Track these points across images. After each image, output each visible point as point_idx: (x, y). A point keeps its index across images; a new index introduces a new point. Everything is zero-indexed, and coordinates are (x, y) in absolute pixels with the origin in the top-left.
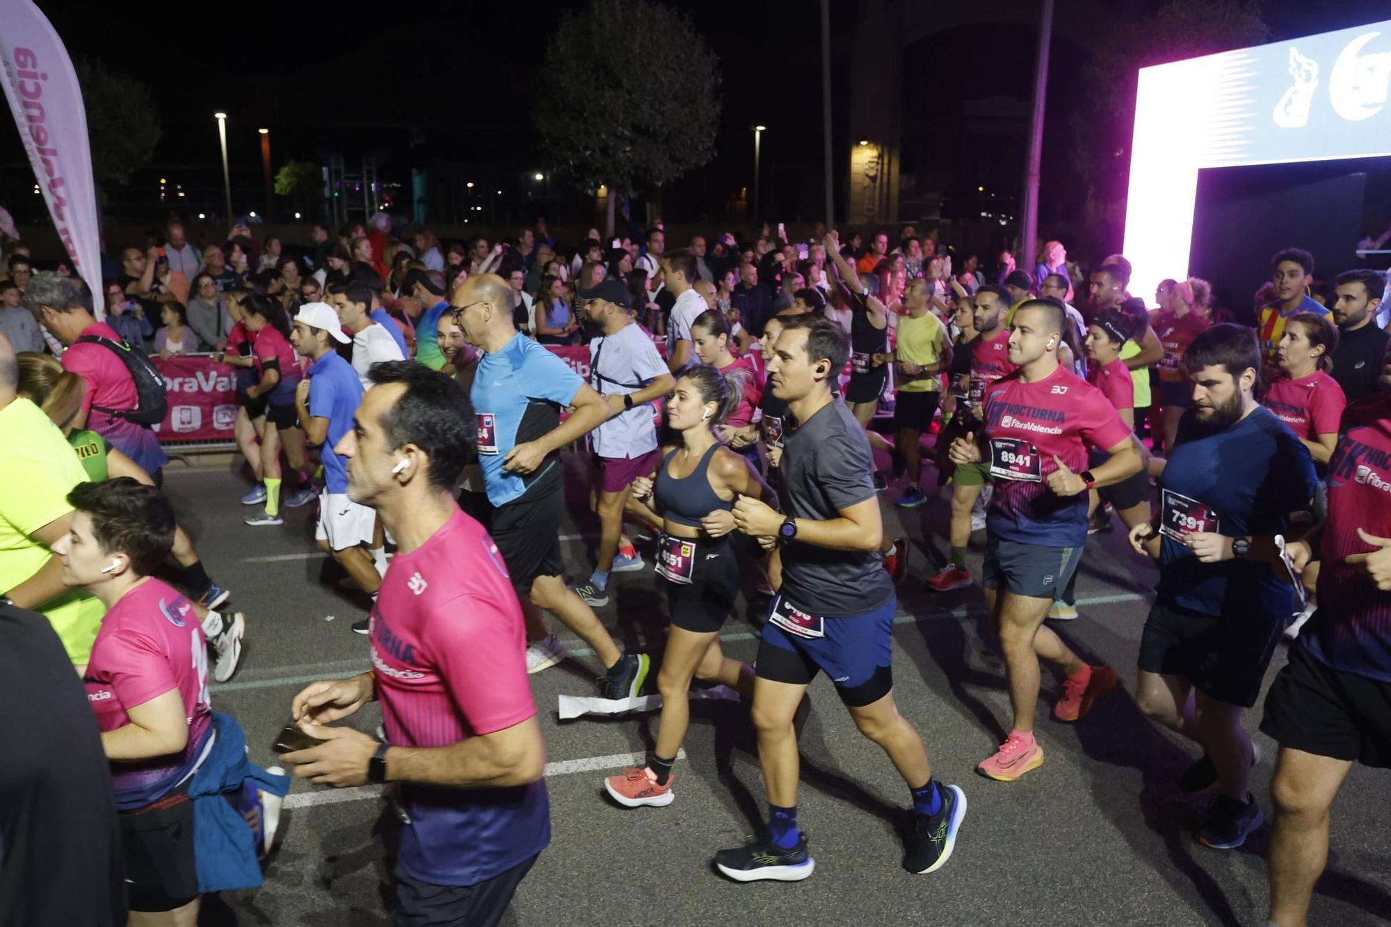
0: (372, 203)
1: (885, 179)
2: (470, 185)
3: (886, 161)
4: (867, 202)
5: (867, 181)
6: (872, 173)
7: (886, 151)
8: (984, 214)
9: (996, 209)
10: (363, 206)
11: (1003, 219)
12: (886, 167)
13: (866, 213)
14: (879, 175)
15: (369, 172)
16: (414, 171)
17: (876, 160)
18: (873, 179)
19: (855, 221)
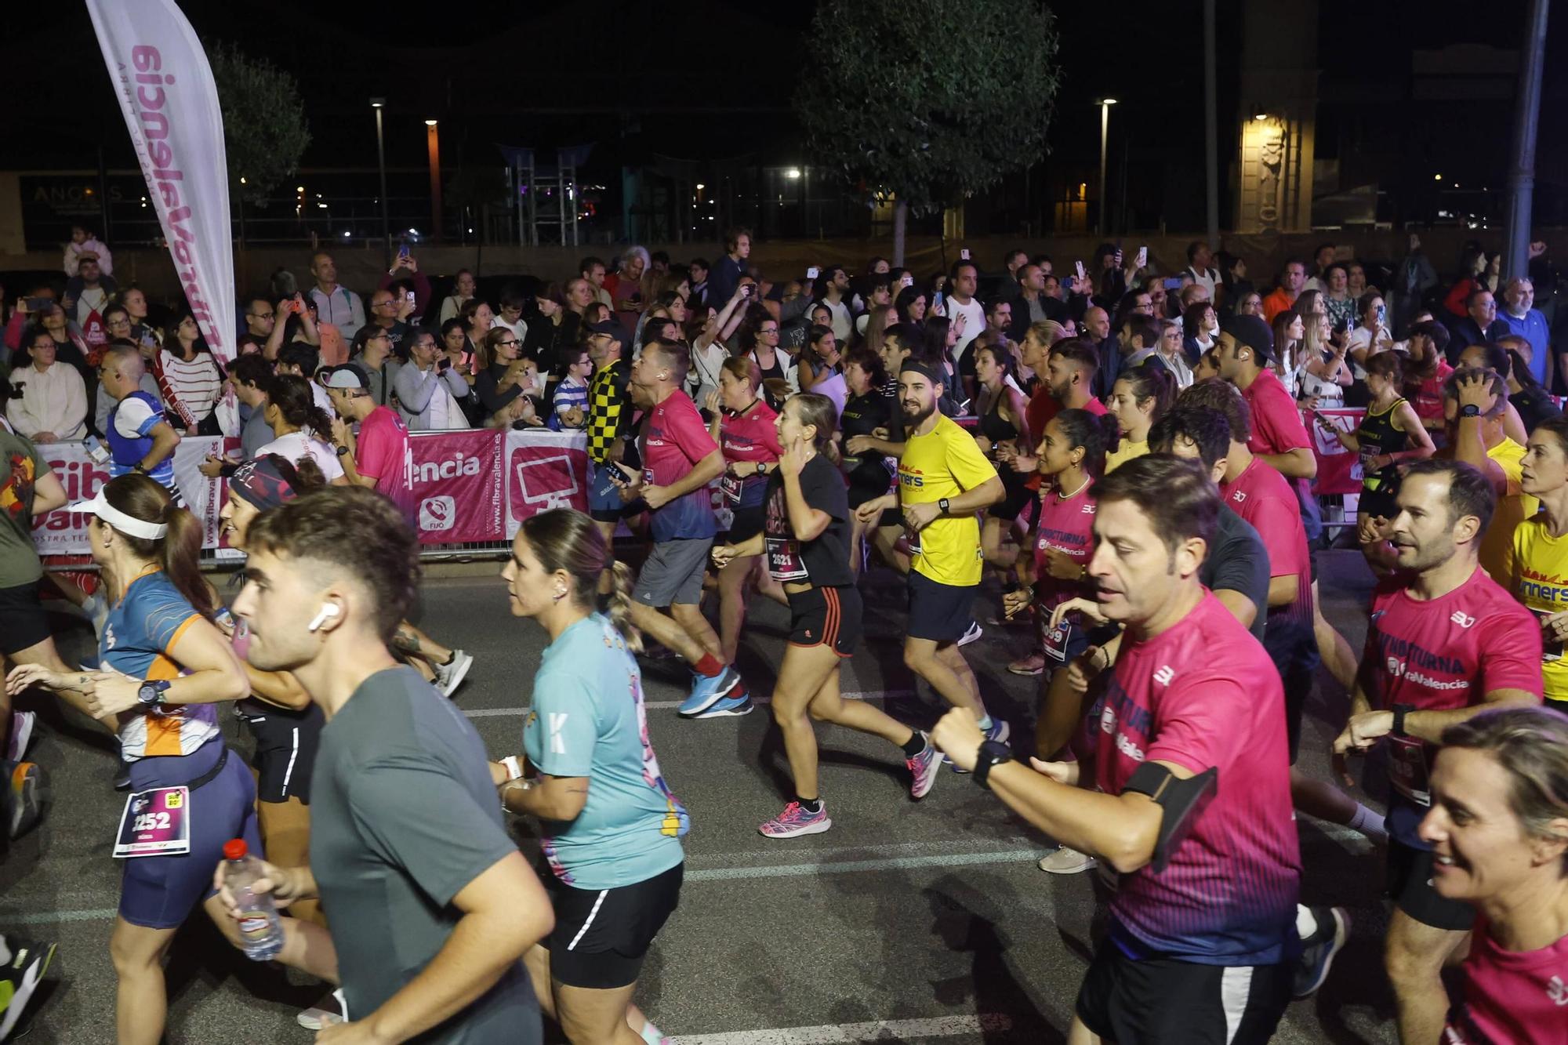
0: (569, 216)
1: (1293, 165)
2: (700, 187)
3: (1294, 142)
4: (1265, 201)
5: (1266, 172)
6: (1273, 161)
7: (1294, 129)
8: (1442, 214)
9: (1460, 206)
10: (559, 219)
11: (1472, 221)
12: (1293, 151)
13: (1263, 217)
14: (1283, 162)
15: (567, 173)
16: (625, 170)
17: (1279, 141)
18: (1275, 168)
19: (1249, 228)
